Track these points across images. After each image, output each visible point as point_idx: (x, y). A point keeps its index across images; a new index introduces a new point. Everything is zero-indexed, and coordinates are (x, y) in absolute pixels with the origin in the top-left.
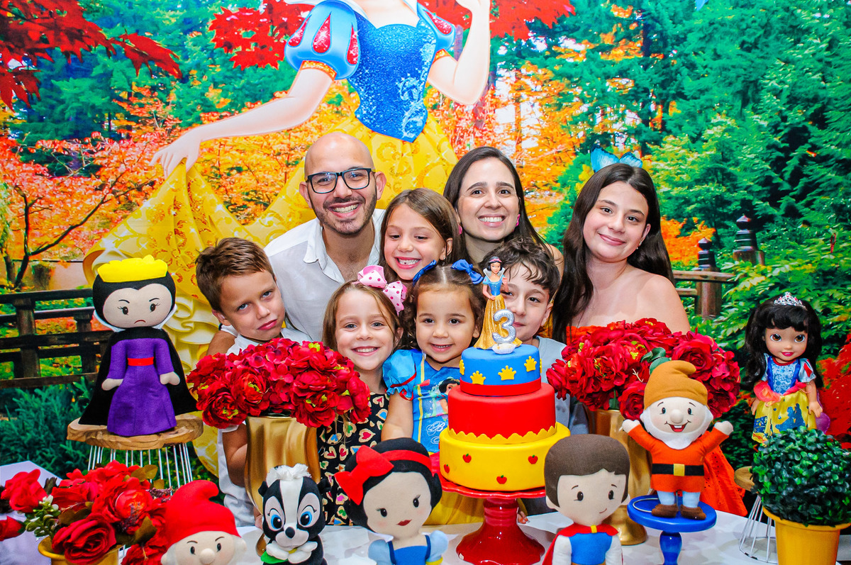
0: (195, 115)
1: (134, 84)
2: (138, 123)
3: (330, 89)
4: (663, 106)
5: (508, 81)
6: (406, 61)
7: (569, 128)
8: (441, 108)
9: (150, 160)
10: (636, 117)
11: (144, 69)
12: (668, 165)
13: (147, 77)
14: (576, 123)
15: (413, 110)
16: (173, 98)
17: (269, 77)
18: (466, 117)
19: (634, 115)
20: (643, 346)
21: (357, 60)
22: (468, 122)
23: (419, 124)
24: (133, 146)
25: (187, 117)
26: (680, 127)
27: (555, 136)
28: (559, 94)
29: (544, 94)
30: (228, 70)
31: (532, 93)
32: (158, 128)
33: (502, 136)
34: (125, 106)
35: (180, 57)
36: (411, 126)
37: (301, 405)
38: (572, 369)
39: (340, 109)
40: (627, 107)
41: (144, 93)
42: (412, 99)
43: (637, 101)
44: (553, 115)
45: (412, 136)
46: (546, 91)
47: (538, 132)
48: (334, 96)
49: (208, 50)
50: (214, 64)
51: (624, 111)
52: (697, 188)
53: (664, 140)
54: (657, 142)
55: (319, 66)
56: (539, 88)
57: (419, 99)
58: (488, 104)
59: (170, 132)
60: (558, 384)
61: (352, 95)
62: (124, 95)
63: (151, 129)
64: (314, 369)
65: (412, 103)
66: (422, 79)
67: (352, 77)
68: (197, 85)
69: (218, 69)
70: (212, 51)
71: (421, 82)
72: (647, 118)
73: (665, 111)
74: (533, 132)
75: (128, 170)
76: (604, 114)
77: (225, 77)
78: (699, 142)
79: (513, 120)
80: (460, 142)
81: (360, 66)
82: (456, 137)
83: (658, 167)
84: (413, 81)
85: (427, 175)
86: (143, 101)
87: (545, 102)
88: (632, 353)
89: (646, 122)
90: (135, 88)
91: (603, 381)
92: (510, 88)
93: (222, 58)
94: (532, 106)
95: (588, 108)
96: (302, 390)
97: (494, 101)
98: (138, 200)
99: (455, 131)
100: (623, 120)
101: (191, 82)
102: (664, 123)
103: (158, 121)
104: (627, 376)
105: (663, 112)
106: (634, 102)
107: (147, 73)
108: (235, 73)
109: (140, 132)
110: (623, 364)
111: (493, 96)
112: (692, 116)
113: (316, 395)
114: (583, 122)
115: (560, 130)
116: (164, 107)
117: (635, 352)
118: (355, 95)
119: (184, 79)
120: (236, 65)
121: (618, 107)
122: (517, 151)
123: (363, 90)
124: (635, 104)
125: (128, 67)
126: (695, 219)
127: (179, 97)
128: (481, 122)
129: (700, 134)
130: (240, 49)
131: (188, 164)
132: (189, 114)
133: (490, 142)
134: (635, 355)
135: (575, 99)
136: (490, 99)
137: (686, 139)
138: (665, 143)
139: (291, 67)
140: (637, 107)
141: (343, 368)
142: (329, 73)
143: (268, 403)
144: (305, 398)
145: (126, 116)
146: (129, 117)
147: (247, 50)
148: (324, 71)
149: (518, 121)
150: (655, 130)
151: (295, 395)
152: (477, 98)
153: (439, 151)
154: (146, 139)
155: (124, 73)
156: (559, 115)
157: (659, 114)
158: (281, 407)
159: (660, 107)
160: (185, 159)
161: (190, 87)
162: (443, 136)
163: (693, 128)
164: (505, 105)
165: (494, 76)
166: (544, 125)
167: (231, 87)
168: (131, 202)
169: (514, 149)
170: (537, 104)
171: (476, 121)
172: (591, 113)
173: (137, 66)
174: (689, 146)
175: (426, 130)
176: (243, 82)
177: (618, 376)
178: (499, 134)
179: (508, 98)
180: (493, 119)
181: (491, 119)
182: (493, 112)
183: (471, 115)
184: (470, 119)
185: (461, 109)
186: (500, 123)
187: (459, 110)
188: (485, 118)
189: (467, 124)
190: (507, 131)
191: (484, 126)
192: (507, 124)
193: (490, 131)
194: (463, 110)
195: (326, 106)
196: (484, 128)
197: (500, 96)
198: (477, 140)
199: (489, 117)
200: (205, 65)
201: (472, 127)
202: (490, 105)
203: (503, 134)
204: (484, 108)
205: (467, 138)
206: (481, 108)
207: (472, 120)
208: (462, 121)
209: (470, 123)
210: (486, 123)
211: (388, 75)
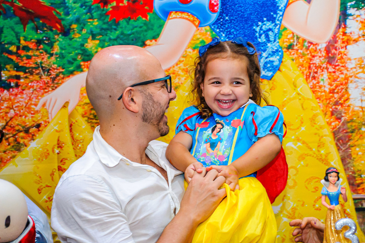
0: (76, 63)
1: (22, 38)
2: (25, 73)
3: (194, 36)
5: (359, 19)
6: (262, 7)
8: (295, 48)
9: (36, 105)
11: (30, 25)
13: (33, 32)
15: (269, 50)
16: (57, 49)
17: (141, 27)
18: (320, 54)
21: (218, 9)
22: (321, 59)
23: (276, 63)
24: (22, 93)
25: (69, 66)
30: (104, 23)
32: (44, 77)
33: (354, 70)
34: (14, 58)
35: (62, 13)
36: (269, 65)
41: (31, 46)
42: (269, 41)
45: (270, 74)
48: (198, 42)
49: (86, 6)
50: (92, 18)
55: (185, 15)
57: (275, 41)
59: (54, 79)
62: (13, 48)
63: (37, 78)
65: (269, 45)
66: (278, 22)
67: (214, 24)
68: (77, 38)
69: (96, 23)
70: (90, 7)
71: (276, 25)
75: (16, 115)
77: (102, 29)
80: (314, 78)
81: (221, 14)
82: (310, 73)
84: (269, 25)
85: (285, 109)
86: (30, 53)
90: (23, 42)
92: (360, 25)
93: (99, 12)
97: (345, 38)
98: (26, 141)
99: (309, 67)
101: (72, 35)
103: (44, 70)
107: (33, 28)
108: (110, 25)
109: (28, 81)
111: (344, 34)
116: (49, 58)
119: (66, 32)
120: (111, 19)
123: (224, 35)
125: (17, 24)
127: (62, 49)
128: (333, 58)
130: (114, 4)
131: (70, 107)
132: (70, 63)
133: (342, 76)
136: (341, 37)
139: (159, 18)
142: (193, 22)
145: (15, 67)
146: (18, 68)
147: (121, 4)
148: (189, 20)
152: (329, 36)
153: (295, 86)
154: (33, 87)
155: (13, 29)
160: (67, 103)
162: (298, 72)
164: (356, 41)
165: (344, 15)
167: (107, 38)
168: (19, 143)
171: (329, 57)
173: (24, 23)
175: (282, 68)
176: (118, 33)
178: (351, 69)
179: (359, 35)
180: (345, 54)
181: (343, 55)
182: (345, 48)
183: (324, 52)
184: (323, 56)
185: (314, 48)
186: (352, 58)
187: (312, 49)
188: (337, 54)
189: (321, 61)
190: (359, 66)
191: (337, 62)
192: (359, 58)
193: (343, 66)
194: (316, 48)
195: (191, 51)
196: (337, 64)
197: (351, 33)
198: (330, 75)
199: (341, 54)
200: (84, 20)
201: (326, 63)
202: (341, 42)
203: (355, 68)
204: (336, 45)
205: (321, 73)
206: (333, 46)
207: (325, 57)
208: (316, 58)
209: (323, 59)
210: (338, 58)
211: (246, 21)
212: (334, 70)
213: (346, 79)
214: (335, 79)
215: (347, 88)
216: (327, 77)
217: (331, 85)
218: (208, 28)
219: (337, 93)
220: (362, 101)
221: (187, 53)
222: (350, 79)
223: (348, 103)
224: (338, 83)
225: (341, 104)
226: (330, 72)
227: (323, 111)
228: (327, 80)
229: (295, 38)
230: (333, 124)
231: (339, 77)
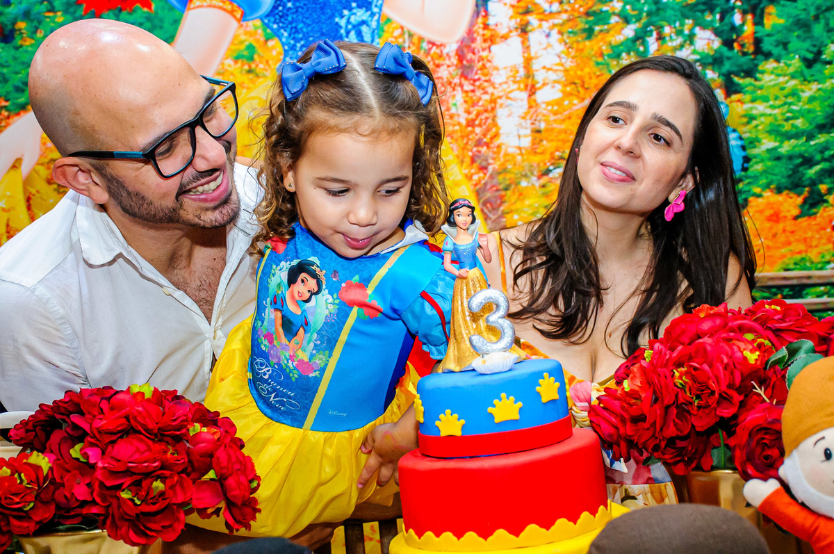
3: (235, 37)
4: (754, 15)
7: (607, 65)
10: (713, 37)
12: (772, 107)
14: (618, 56)
18: (448, 62)
19: (708, 34)
20: (767, 342)
22: (451, 69)
25: (16, 95)
26: (785, 45)
27: (587, 79)
28: (587, 14)
29: (565, 16)
31: (545, 16)
33: (505, 86)
37: (115, 505)
38: (633, 394)
39: (253, 66)
40: (696, 24)
43: (712, 11)
44: (581, 46)
46: (566, 11)
47: (561, 74)
48: (243, 47)
50: (52, 10)
51: (691, 30)
52: (822, 139)
53: (760, 68)
54: (750, 73)
56: (556, 7)
58: (479, 39)
60: (612, 430)
61: (270, 44)
64: (139, 432)
66: (375, 10)
67: (267, 16)
68: (28, 45)
69: (60, 18)
71: (373, 15)
72: (729, 37)
73: (759, 22)
74: (552, 76)
76: (660, 38)
78: (818, 66)
79: (519, 60)
83: (754, 112)
84: (361, 15)
87: (567, 28)
88: (747, 354)
89: (728, 44)
91: (694, 411)
92: (511, 12)
94: (548, 36)
95: (636, 31)
96: (113, 473)
97: (488, 33)
100: (692, 43)
101: (18, 41)
102: (757, 42)
104: (741, 398)
105: (755, 24)
106: (707, 14)
110: (732, 373)
111: (486, 26)
112: (803, 25)
113: (139, 481)
114: (628, 53)
115: (595, 69)
117: (752, 351)
118: (274, 43)
119: (7, 36)
120: (87, 10)
121: (682, 25)
122: (530, 107)
123: (286, 34)
124: (708, 18)
126: (823, 188)
128: (470, 68)
129: (819, 53)
133: (487, 97)
134: (752, 357)
135: (614, 19)
136: (481, 32)
137: (796, 63)
138: (762, 73)
139: (172, 8)
140: (712, 21)
141: (205, 429)
142: (231, 12)
143: (53, 507)
144: (119, 488)
148: (225, 10)
149: (528, 62)
150: (744, 54)
151: (102, 484)
152: (461, 32)
156: (591, 46)
157: (748, 29)
158: (78, 511)
159: (749, 17)
160: (19, 160)
161: (17, 48)
163: (807, 44)
164: (505, 37)
166: (569, 63)
169: (525, 104)
170: (554, 32)
171: (463, 67)
172: (640, 38)
174: (802, 74)
177: (724, 398)
178: (500, 84)
179: (509, 27)
180: (489, 61)
181: (485, 61)
182: (488, 50)
183: (454, 57)
184: (453, 64)
185: (438, 51)
186: (500, 67)
187: (435, 53)
188: (476, 61)
189: (450, 73)
190: (512, 79)
191: (476, 74)
192: (512, 67)
193: (486, 81)
194: (441, 52)
195: (232, 63)
196: (476, 77)
197: (496, 25)
198: (467, 96)
199: (483, 59)
200: (39, 13)
201: (458, 77)
202: (482, 40)
203: (506, 83)
204: (473, 45)
205: (452, 94)
206: (469, 47)
207: (456, 66)
208: (442, 68)
209: (454, 70)
210: (479, 67)
211: (322, 9)
212: (472, 88)
213: (493, 101)
214: (476, 102)
215: (495, 116)
216: (462, 100)
217: (469, 113)
218: (258, 23)
219: (480, 125)
220: (519, 137)
221: (226, 67)
222: (499, 101)
223: (497, 142)
224: (480, 108)
225: (487, 145)
226: (466, 92)
227: (458, 157)
228: (462, 104)
229: (406, 36)
230: (475, 177)
231: (480, 99)
